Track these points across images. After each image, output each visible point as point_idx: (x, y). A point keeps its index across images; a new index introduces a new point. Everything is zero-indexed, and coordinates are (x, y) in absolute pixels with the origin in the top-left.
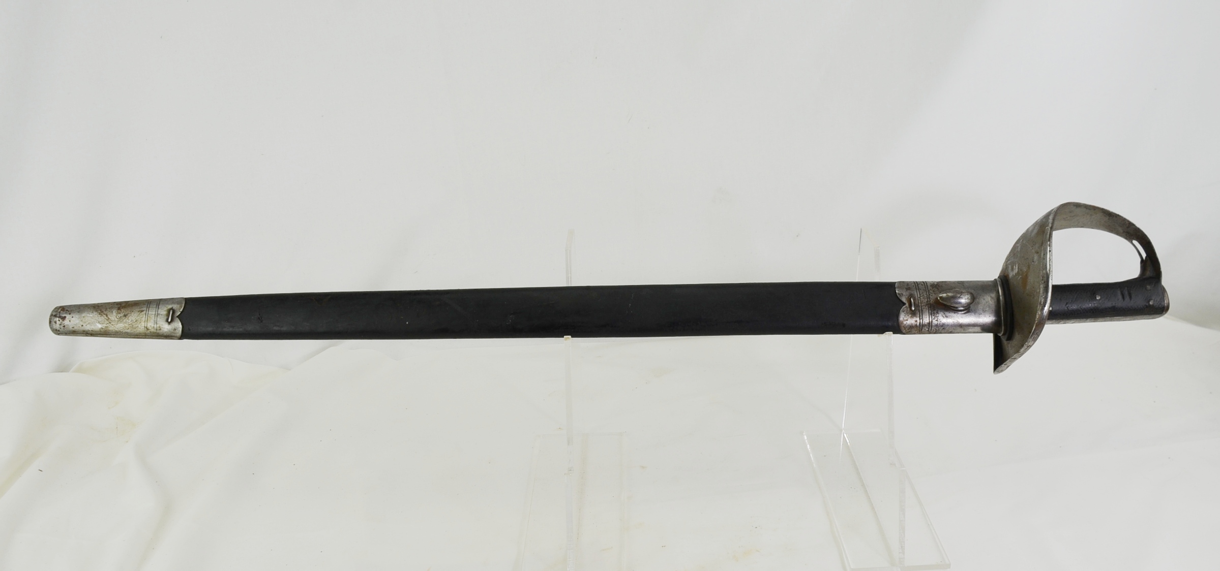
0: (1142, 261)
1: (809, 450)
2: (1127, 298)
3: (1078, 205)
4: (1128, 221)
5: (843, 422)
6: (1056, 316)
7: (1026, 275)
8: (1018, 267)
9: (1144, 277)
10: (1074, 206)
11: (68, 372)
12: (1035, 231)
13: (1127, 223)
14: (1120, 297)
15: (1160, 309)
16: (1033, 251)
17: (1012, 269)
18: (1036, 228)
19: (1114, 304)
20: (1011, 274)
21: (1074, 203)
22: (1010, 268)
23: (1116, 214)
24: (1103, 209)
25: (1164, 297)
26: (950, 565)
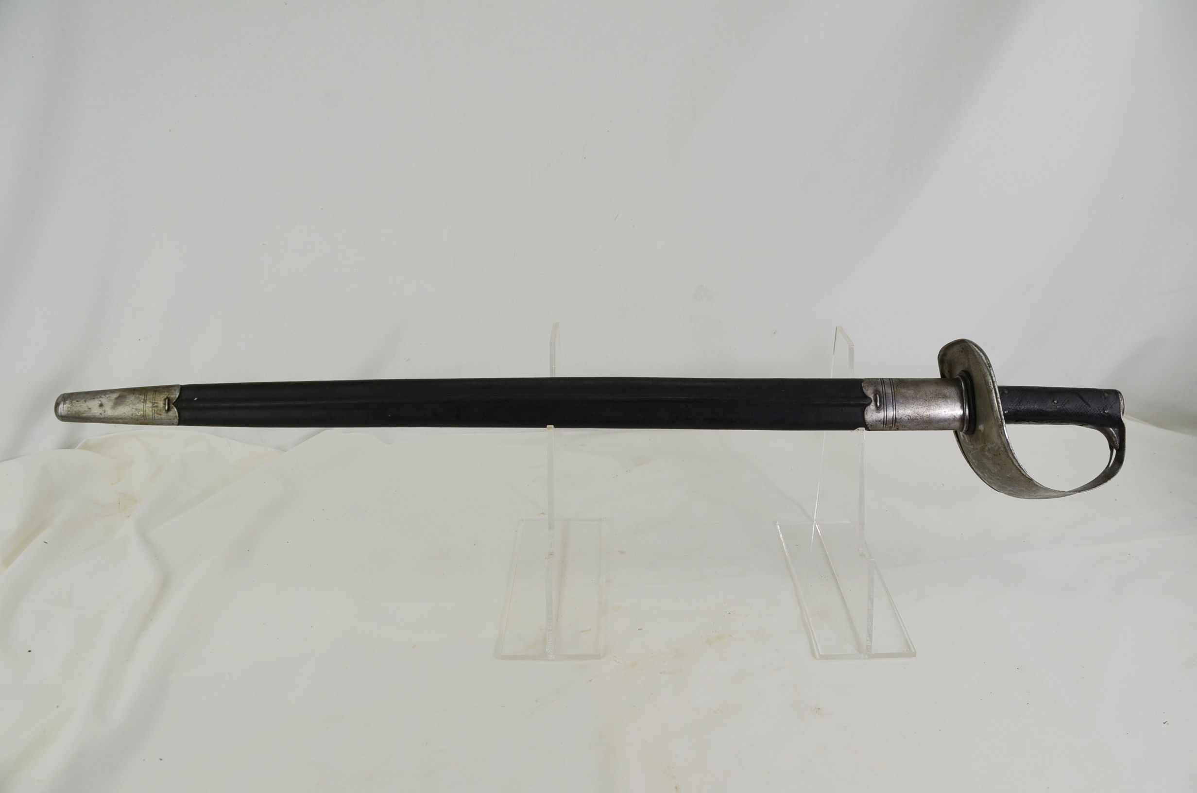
1: (782, 539)
5: (815, 513)
11: (74, 449)
26: (916, 653)
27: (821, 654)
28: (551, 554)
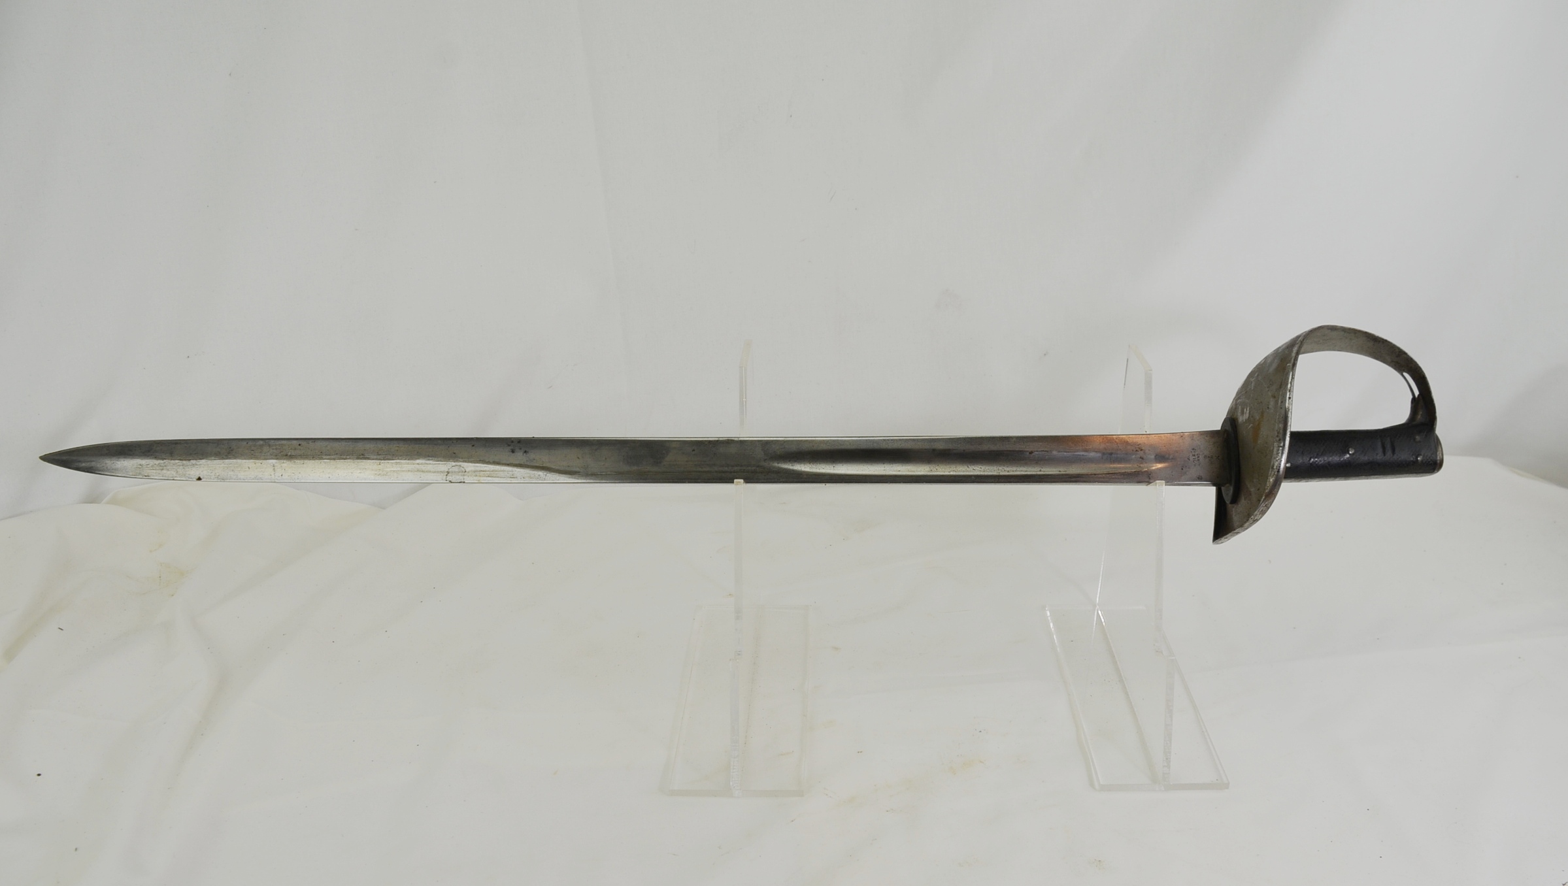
0: (1414, 400)
1: (1053, 630)
2: (1389, 453)
3: (1333, 328)
4: (1399, 348)
5: (1098, 596)
6: (1296, 473)
7: (1259, 424)
8: (1250, 412)
9: (1414, 423)
10: (1328, 329)
11: (100, 503)
12: (1274, 366)
13: (1397, 350)
14: (1380, 450)
15: (1433, 465)
16: (1270, 394)
17: (1243, 413)
18: (1276, 361)
19: (1371, 459)
20: (1242, 418)
21: (1328, 326)
22: (1240, 411)
23: (1383, 339)
24: (1366, 333)
25: (1437, 451)
26: (1229, 783)
27: (1101, 783)
28: (739, 654)
